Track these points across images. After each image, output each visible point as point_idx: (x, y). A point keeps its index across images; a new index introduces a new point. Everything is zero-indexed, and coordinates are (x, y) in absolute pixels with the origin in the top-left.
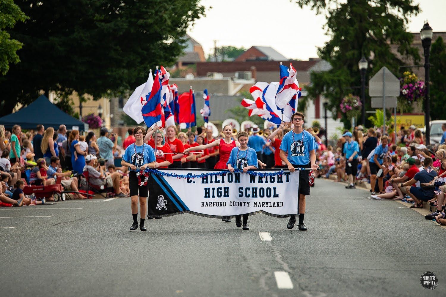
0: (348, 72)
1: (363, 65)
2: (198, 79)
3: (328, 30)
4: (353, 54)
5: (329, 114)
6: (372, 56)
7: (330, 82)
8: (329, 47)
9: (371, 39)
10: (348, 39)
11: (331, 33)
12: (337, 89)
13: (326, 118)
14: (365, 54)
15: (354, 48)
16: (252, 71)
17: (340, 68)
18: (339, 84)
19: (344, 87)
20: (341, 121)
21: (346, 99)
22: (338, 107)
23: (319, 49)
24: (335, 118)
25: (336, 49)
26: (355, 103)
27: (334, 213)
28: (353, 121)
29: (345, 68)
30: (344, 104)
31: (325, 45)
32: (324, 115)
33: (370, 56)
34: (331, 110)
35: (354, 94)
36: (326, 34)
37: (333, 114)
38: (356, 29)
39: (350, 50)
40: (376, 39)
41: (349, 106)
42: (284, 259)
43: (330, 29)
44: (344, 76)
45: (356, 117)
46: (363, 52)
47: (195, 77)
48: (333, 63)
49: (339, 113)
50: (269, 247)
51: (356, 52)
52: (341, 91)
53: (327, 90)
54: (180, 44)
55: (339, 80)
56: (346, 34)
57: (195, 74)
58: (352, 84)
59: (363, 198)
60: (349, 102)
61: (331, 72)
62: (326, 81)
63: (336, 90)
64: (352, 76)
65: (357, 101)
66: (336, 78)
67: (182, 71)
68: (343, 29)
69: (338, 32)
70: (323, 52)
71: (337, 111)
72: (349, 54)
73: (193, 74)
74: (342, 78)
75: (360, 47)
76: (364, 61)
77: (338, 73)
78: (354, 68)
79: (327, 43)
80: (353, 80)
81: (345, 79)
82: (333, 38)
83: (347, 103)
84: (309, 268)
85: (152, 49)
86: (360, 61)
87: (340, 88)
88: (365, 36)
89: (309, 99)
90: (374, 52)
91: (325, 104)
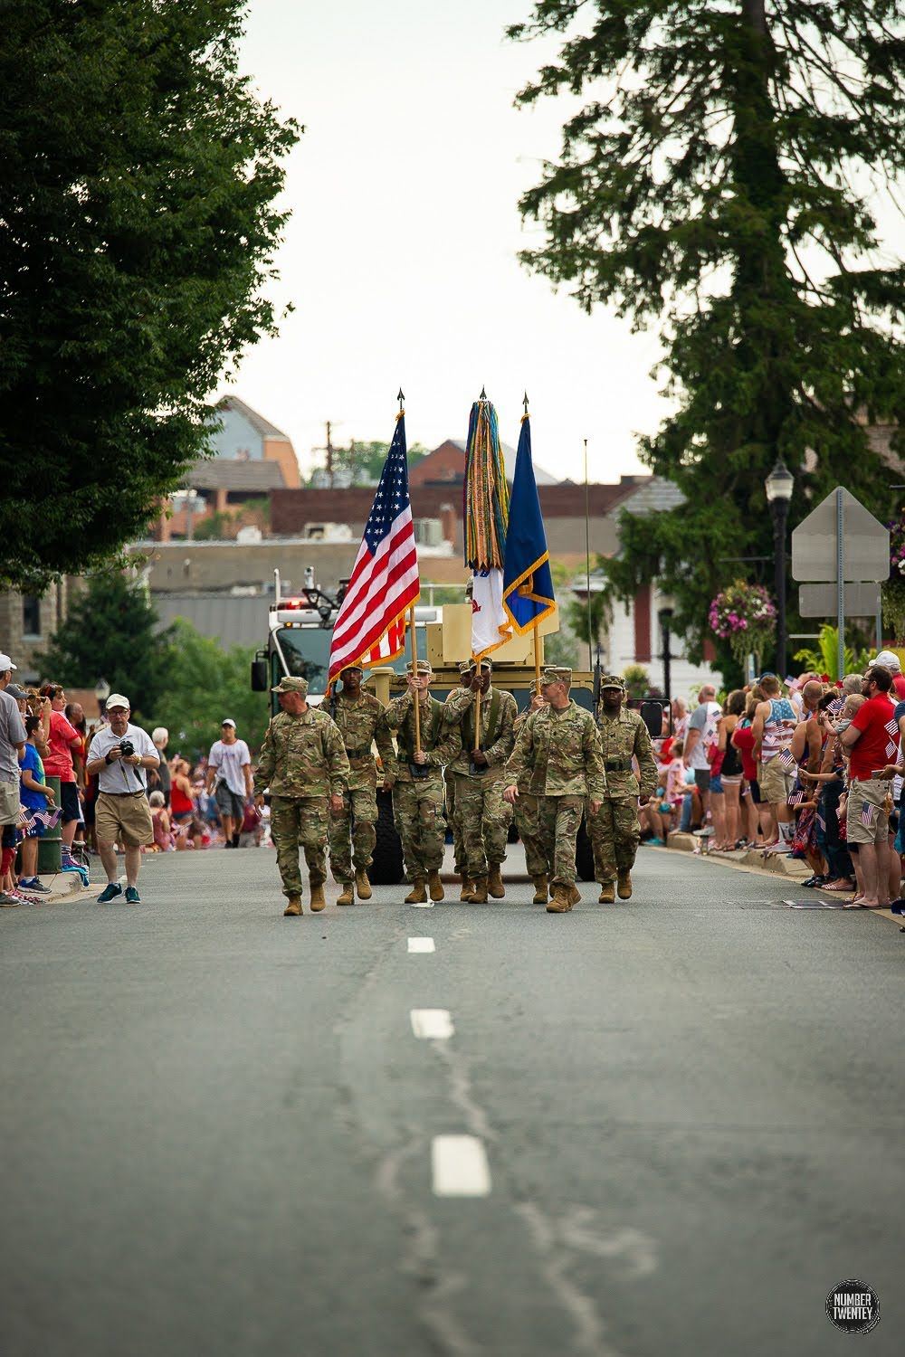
0: (737, 512)
1: (779, 488)
2: (276, 542)
3: (672, 381)
4: (752, 457)
5: (677, 645)
6: (811, 460)
7: (679, 544)
8: (676, 435)
9: (808, 409)
10: (735, 407)
11: (680, 389)
12: (702, 567)
13: (667, 657)
14: (787, 457)
15: (752, 437)
16: (445, 517)
17: (709, 500)
18: (707, 549)
19: (723, 557)
20: (715, 668)
21: (729, 594)
22: (704, 623)
23: (645, 442)
24: (695, 659)
25: (698, 440)
26: (756, 607)
27: (669, 949)
28: (750, 665)
29: (727, 499)
30: (721, 611)
31: (664, 428)
32: (662, 650)
33: (805, 462)
34: (681, 633)
35: (751, 581)
36: (666, 394)
37: (689, 645)
38: (759, 376)
39: (743, 443)
40: (823, 409)
41: (740, 616)
42: (477, 1096)
43: (678, 379)
44: (722, 524)
45: (760, 653)
46: (781, 449)
47: (264, 538)
48: (689, 485)
49: (708, 642)
50: (438, 1058)
51: (759, 450)
52: (715, 573)
53: (671, 568)
54: (195, 420)
55: (707, 540)
56: (729, 392)
57: (268, 528)
58: (747, 551)
59: (769, 903)
60: (739, 604)
61: (681, 512)
62: (666, 542)
63: (696, 570)
64: (748, 527)
65: (764, 602)
66: (696, 532)
67: (227, 517)
68: (717, 376)
69: (703, 387)
70: (655, 452)
71: (701, 637)
72: (739, 455)
73: (260, 528)
74: (717, 532)
75: (774, 432)
76: (781, 476)
77: (705, 514)
78: (754, 500)
79: (668, 421)
80: (751, 537)
81: (726, 535)
82: (687, 404)
83: (731, 608)
84: (556, 1125)
85: (108, 436)
86: (771, 476)
87: (711, 564)
88: (790, 400)
89: (614, 600)
90: (817, 450)
91: (665, 614)
